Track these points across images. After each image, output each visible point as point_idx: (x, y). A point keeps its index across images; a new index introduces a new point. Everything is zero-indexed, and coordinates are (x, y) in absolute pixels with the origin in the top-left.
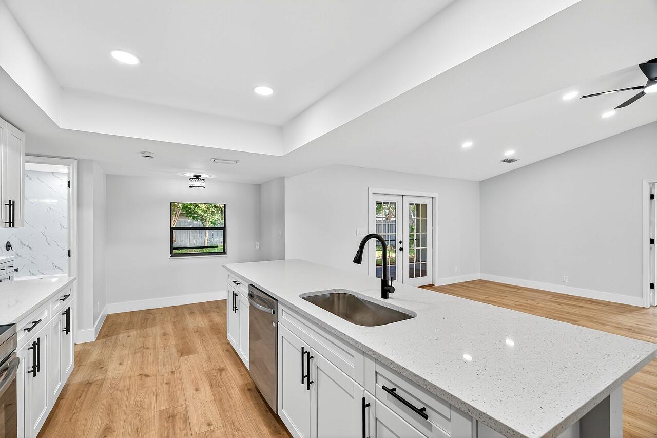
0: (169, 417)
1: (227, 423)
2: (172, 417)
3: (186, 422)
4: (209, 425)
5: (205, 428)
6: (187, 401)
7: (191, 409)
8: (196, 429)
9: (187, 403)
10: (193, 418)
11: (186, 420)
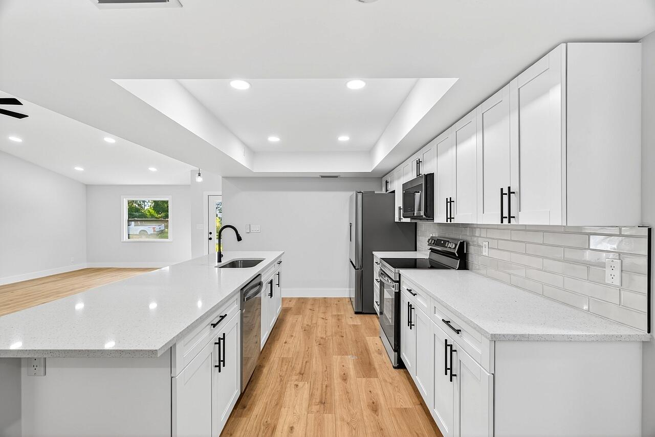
0: (324, 403)
1: (284, 383)
2: (322, 402)
3: (312, 394)
4: (297, 386)
5: (301, 384)
6: (305, 415)
7: (305, 405)
8: (307, 386)
9: (306, 413)
10: (306, 395)
11: (311, 395)
